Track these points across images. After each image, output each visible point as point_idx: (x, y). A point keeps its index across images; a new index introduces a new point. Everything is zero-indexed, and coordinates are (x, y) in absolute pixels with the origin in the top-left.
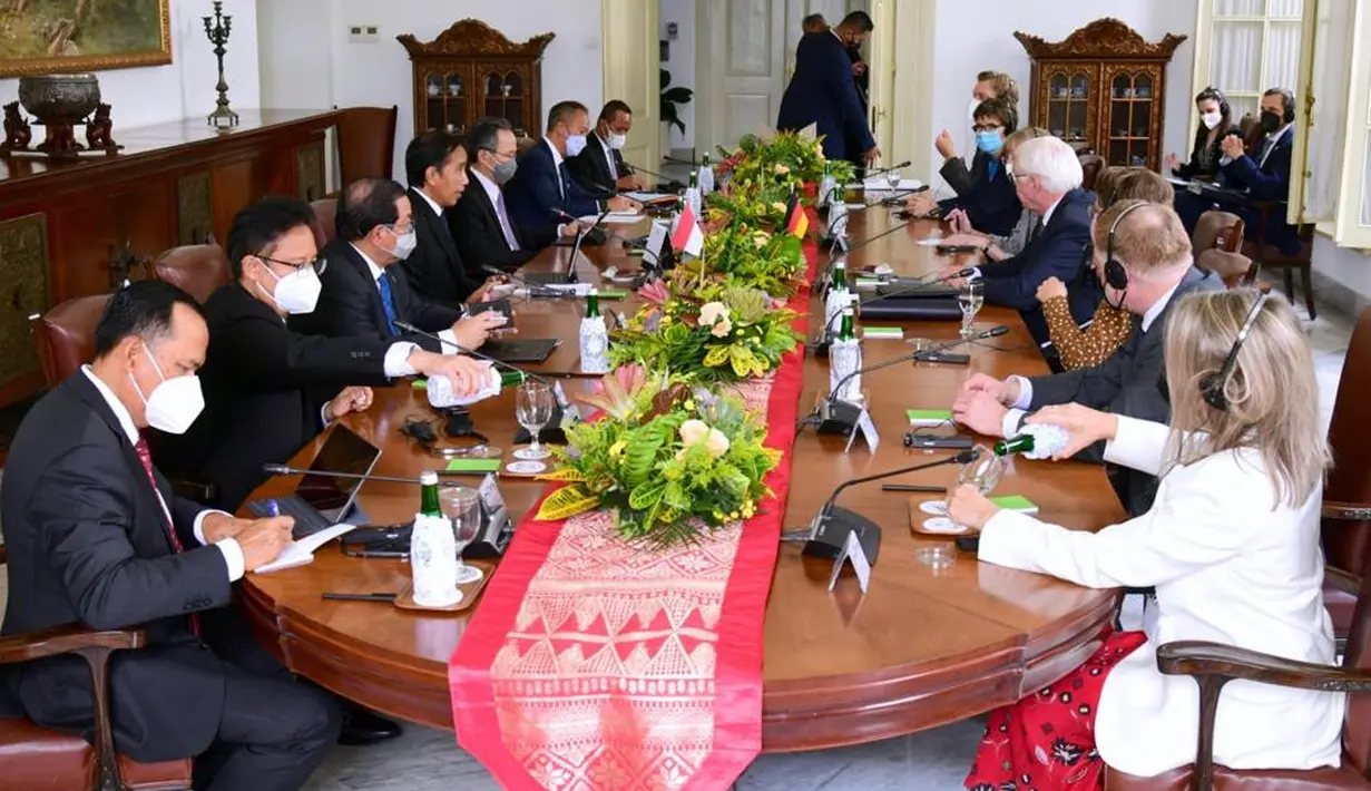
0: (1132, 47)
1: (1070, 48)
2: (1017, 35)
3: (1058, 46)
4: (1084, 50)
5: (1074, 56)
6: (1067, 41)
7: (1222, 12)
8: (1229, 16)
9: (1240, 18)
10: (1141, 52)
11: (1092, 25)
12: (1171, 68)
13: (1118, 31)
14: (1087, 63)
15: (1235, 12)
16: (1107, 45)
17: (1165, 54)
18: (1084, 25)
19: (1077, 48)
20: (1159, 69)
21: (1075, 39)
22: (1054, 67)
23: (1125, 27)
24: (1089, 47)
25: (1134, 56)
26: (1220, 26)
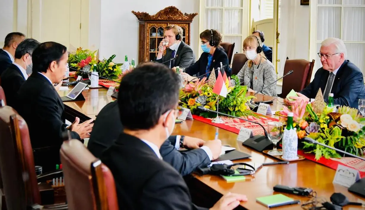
0: (179, 17)
1: (158, 17)
2: (133, 12)
3: (153, 16)
4: (162, 18)
5: (159, 20)
6: (156, 15)
7: (207, 5)
8: (210, 7)
9: (213, 7)
10: (182, 19)
11: (166, 9)
12: (192, 25)
13: (175, 11)
14: (163, 23)
15: (212, 5)
16: (171, 16)
17: (190, 20)
18: (163, 8)
19: (160, 17)
20: (188, 26)
21: (160, 14)
22: (151, 24)
23: (178, 10)
24: (165, 17)
25: (180, 21)
26: (207, 10)
